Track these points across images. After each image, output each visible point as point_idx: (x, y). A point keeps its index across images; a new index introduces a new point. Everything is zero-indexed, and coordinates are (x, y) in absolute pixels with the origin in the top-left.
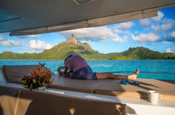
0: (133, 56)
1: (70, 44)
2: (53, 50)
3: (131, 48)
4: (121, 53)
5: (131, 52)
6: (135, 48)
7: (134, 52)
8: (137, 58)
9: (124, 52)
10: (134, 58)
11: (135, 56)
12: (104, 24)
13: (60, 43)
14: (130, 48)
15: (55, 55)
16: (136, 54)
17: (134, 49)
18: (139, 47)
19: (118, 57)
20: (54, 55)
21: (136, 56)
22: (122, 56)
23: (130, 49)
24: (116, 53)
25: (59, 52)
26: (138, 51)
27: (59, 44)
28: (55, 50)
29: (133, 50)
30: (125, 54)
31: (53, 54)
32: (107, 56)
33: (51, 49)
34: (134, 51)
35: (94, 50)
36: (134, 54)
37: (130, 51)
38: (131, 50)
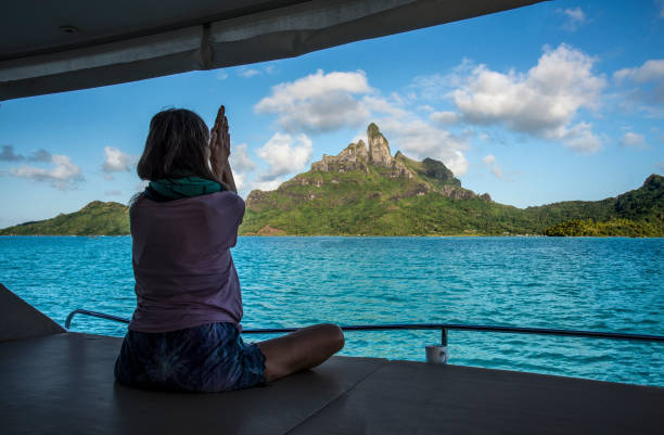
1: (362, 167)
2: (290, 193)
3: (657, 180)
4: (606, 202)
5: (659, 197)
13: (318, 164)
14: (653, 177)
15: (297, 217)
19: (590, 220)
20: (292, 213)
22: (609, 219)
23: (652, 182)
24: (578, 202)
25: (315, 201)
27: (313, 168)
28: (301, 195)
30: (626, 207)
31: (288, 209)
32: (531, 221)
33: (281, 190)
35: (470, 193)
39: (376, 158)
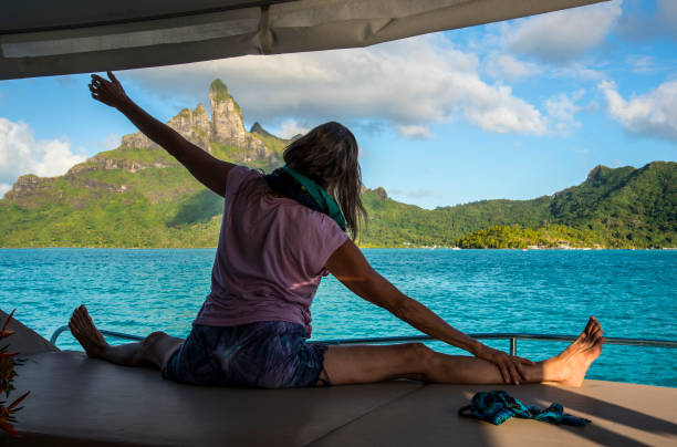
0: (620, 223)
2: (87, 182)
3: (604, 173)
4: (540, 201)
5: (606, 195)
6: (635, 173)
7: (625, 196)
8: (649, 239)
9: (559, 195)
10: (629, 237)
11: (630, 226)
12: (368, 32)
14: (599, 169)
16: (641, 208)
17: (628, 176)
18: (662, 163)
19: (517, 227)
21: (638, 221)
22: (542, 224)
23: (598, 176)
24: (503, 202)
25: (127, 194)
26: (659, 189)
27: (125, 143)
28: (101, 185)
29: (623, 184)
30: (565, 209)
31: (83, 206)
32: (441, 226)
33: (71, 176)
34: (627, 189)
36: (624, 212)
37: (602, 189)
38: (605, 182)
39: (223, 130)
